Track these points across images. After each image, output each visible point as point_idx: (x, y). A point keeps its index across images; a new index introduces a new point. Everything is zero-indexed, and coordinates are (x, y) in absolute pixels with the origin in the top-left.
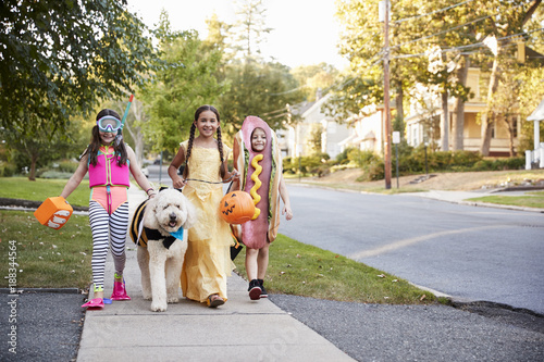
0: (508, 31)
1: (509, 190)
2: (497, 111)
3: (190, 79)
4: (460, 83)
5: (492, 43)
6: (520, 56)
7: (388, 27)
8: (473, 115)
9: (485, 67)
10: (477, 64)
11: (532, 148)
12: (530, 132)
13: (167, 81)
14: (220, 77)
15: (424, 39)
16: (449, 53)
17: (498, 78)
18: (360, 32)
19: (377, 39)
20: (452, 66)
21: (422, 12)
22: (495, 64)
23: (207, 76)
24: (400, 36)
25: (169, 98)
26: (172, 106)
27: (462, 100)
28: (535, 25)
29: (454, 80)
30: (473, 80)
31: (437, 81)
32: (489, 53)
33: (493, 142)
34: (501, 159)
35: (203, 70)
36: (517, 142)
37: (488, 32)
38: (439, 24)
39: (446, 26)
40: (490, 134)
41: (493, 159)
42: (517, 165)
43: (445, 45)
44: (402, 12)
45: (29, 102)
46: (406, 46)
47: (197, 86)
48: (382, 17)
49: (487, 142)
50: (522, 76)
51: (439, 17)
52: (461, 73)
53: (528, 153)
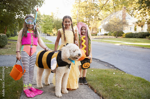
0: (96, 15)
1: (95, 39)
2: (94, 27)
3: (48, 22)
4: (88, 23)
5: (93, 17)
6: (97, 19)
7: (78, 14)
8: (90, 28)
10: (91, 20)
11: (98, 32)
12: (98, 30)
14: (53, 21)
15: (83, 16)
16: (87, 19)
17: (94, 22)
18: (74, 15)
19: (76, 16)
20: (87, 21)
21: (83, 12)
22: (94, 20)
23: (50, 22)
24: (80, 16)
25: (45, 25)
26: (45, 26)
27: (89, 25)
28: (100, 14)
29: (88, 22)
30: (90, 22)
31: (85, 22)
33: (93, 31)
34: (94, 34)
35: (50, 21)
36: (96, 32)
37: (93, 15)
38: (85, 14)
39: (86, 14)
40: (93, 30)
41: (93, 34)
42: (96, 35)
43: (86, 17)
44: (80, 12)
46: (81, 17)
49: (92, 31)
50: (97, 22)
51: (86, 13)
52: (89, 21)
53: (98, 33)
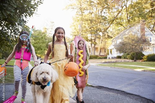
0: (104, 31)
1: (104, 63)
2: (102, 47)
3: (40, 40)
4: (95, 41)
5: (101, 34)
6: (106, 36)
7: (80, 30)
8: (97, 48)
9: (100, 38)
10: (98, 38)
11: (108, 55)
12: (108, 51)
13: (35, 40)
14: (46, 39)
15: (87, 33)
16: (92, 35)
17: (102, 40)
18: (75, 31)
19: (78, 32)
20: (93, 38)
21: (87, 27)
22: (101, 38)
23: (43, 39)
24: (83, 32)
25: (35, 43)
27: (95, 45)
28: (109, 30)
29: (93, 41)
30: (97, 41)
31: (90, 41)
32: (100, 36)
33: (101, 53)
34: (103, 57)
35: (42, 38)
36: (106, 53)
37: (100, 31)
38: (90, 30)
39: (92, 30)
40: (100, 51)
41: (101, 57)
42: (106, 58)
43: (91, 34)
44: (83, 27)
45: (5, 44)
46: (84, 34)
47: (41, 41)
48: (79, 28)
49: (100, 53)
50: (107, 40)
51: (90, 28)
52: (95, 40)
53: (108, 56)
